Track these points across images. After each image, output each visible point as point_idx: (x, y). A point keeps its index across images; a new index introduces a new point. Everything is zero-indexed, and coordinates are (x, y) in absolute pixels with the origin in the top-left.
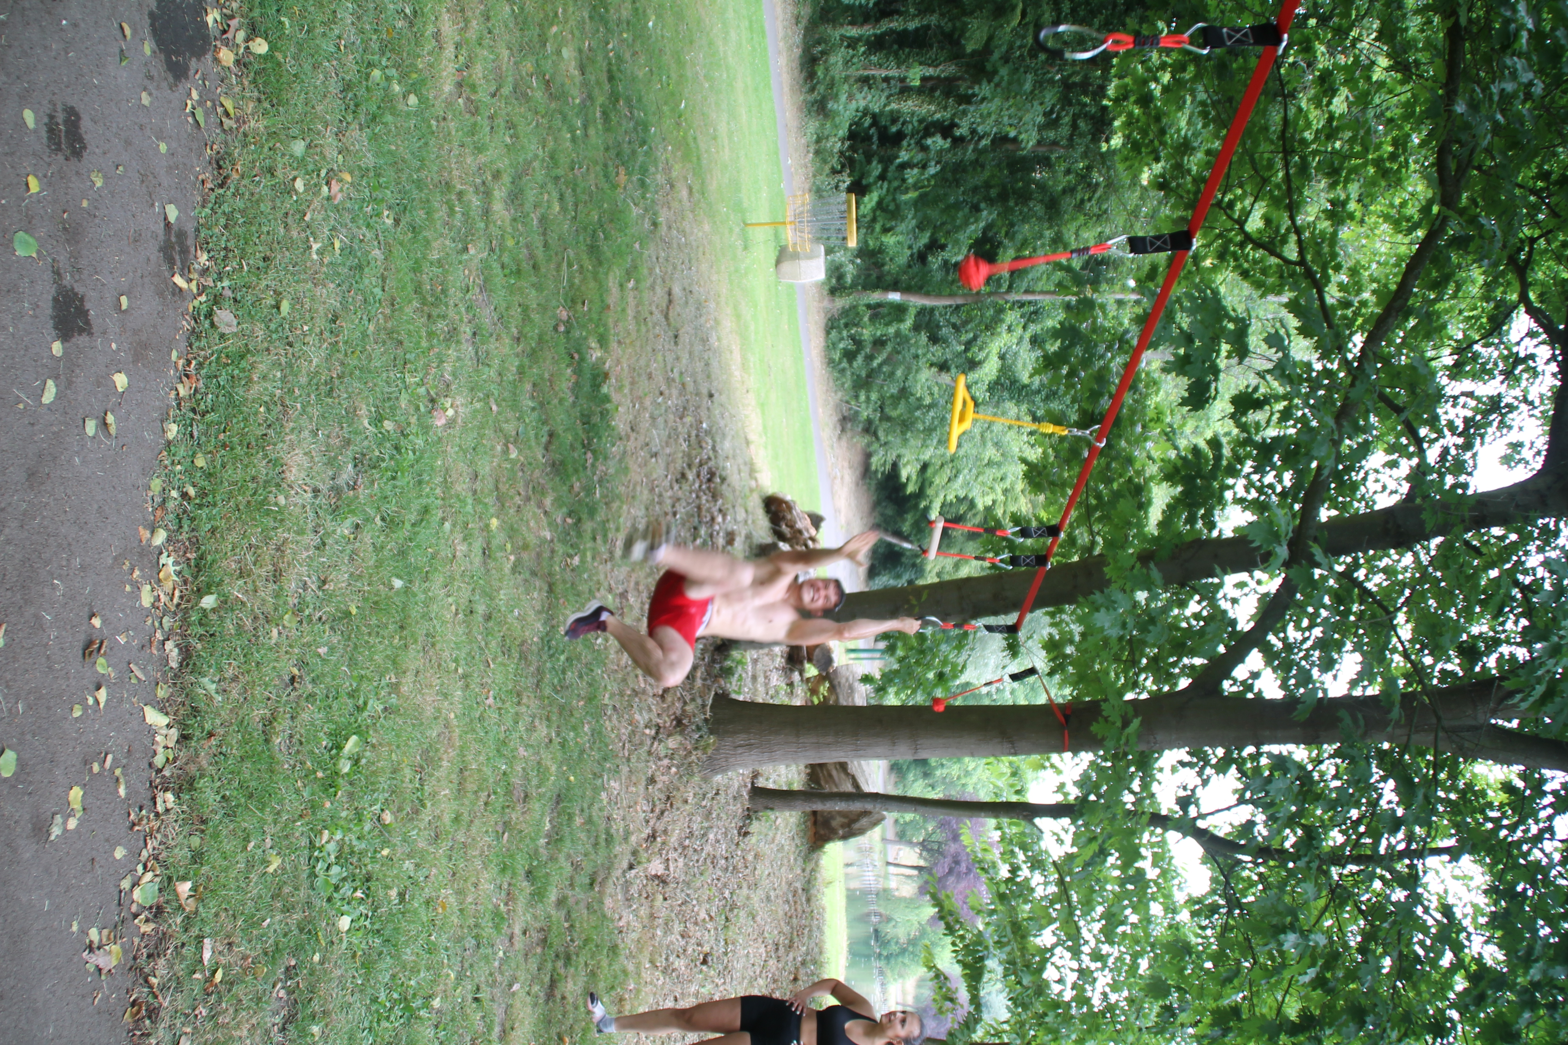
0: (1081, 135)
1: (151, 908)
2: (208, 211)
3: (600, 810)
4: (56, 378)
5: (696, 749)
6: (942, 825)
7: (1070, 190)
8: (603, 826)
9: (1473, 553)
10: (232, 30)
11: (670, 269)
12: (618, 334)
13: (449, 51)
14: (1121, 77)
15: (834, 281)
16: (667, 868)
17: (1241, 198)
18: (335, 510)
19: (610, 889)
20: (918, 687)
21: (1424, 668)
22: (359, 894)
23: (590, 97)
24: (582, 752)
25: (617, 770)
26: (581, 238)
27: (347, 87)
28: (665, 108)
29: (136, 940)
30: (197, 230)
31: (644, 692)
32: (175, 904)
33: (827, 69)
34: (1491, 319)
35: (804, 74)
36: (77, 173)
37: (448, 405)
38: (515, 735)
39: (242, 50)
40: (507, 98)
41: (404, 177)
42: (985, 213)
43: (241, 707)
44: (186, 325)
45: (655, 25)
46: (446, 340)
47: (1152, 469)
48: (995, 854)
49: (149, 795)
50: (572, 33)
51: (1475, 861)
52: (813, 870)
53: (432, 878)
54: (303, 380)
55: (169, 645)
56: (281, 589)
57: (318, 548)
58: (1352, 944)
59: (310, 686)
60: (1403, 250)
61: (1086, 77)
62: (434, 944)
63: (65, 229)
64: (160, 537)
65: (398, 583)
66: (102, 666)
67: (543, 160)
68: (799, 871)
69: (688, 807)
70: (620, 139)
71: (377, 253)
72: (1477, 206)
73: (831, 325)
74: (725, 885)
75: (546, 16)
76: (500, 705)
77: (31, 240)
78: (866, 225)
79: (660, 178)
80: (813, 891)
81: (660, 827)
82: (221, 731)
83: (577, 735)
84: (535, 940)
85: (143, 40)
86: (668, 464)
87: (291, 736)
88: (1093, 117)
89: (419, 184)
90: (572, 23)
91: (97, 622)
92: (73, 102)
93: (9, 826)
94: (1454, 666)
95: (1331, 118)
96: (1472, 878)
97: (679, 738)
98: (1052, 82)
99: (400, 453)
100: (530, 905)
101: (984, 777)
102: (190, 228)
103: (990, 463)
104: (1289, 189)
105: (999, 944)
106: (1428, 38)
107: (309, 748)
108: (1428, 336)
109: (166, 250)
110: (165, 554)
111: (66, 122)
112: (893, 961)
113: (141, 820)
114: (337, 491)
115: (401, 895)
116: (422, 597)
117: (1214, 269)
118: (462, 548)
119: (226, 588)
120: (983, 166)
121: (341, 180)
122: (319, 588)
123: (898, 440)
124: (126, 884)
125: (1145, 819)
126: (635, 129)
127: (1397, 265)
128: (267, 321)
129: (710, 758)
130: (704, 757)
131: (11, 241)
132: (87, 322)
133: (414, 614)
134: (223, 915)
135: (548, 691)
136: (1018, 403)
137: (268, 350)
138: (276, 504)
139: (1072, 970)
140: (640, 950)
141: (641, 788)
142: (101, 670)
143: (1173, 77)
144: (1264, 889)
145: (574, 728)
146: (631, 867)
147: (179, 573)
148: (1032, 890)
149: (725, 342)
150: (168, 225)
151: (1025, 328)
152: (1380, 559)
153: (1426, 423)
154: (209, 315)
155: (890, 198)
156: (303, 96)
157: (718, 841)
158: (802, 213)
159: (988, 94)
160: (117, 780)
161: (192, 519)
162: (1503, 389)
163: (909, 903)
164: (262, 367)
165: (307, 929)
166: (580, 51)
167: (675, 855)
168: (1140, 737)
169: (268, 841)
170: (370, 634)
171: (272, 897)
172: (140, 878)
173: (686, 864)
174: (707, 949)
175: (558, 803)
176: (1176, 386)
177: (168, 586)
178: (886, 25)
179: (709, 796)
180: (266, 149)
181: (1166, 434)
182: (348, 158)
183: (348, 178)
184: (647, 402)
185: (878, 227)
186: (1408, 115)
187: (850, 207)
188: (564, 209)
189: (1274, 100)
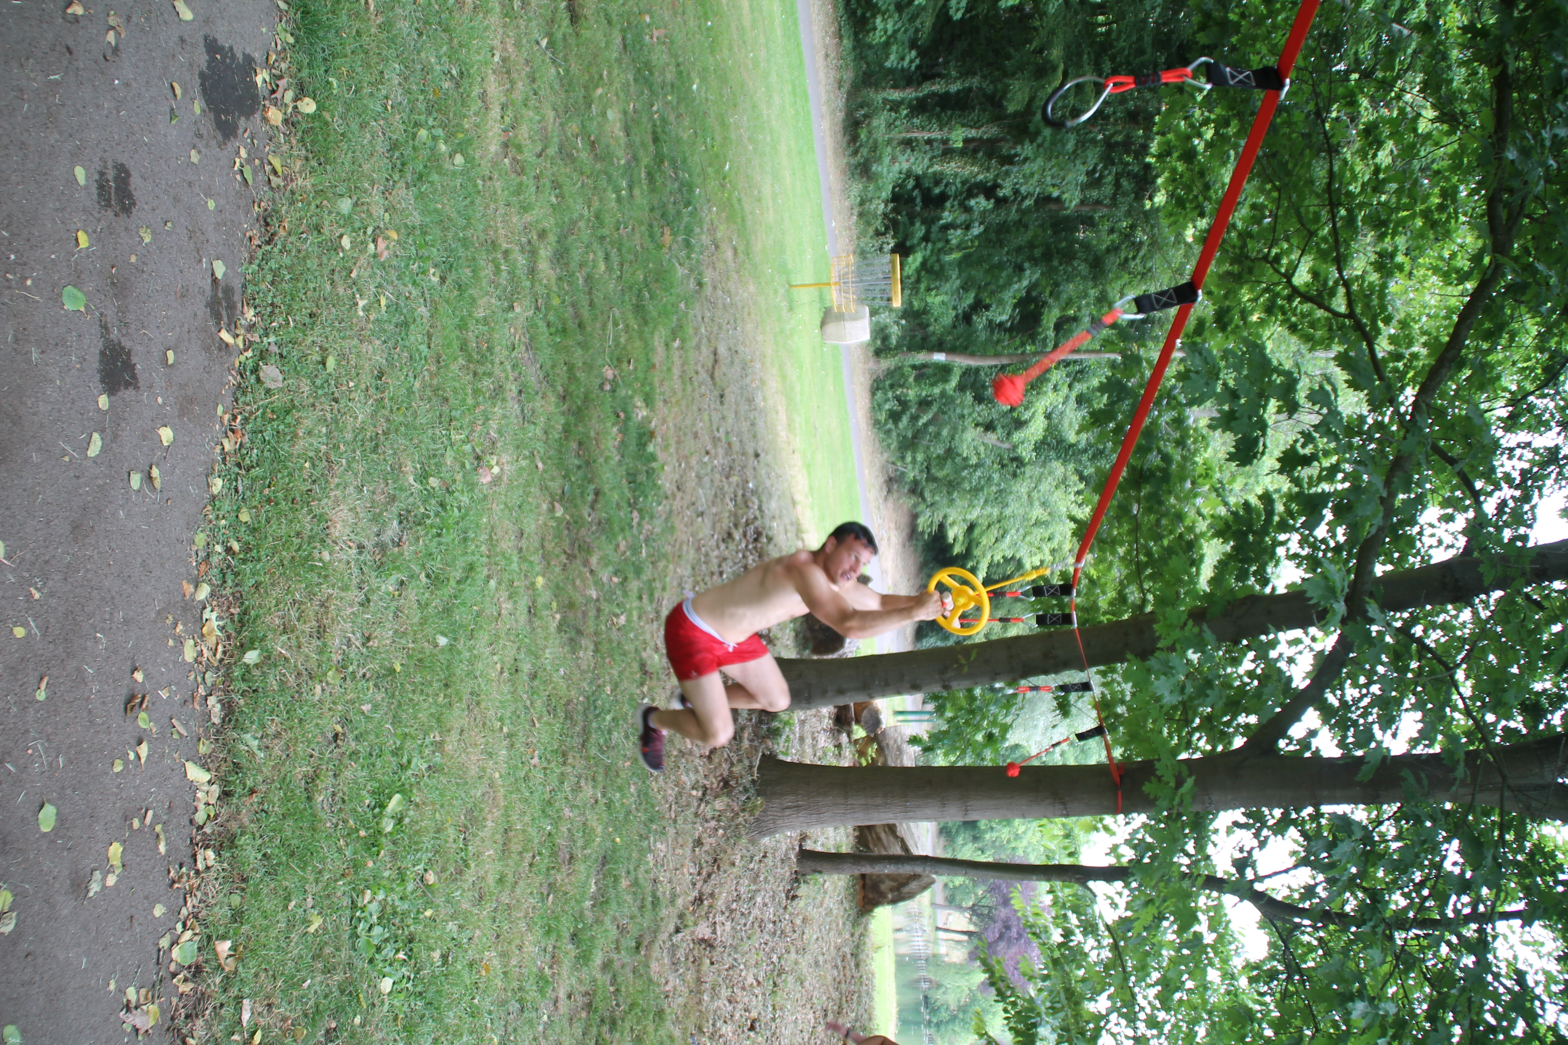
0: (1124, 194)
1: (190, 967)
2: (255, 267)
3: (647, 872)
4: (102, 431)
5: (743, 810)
6: (992, 890)
7: (1114, 249)
8: (649, 889)
9: (1534, 608)
10: (281, 90)
11: (715, 328)
12: (663, 393)
13: (496, 112)
14: (1163, 134)
15: (879, 342)
16: (714, 932)
17: (1288, 252)
18: (379, 567)
19: (656, 952)
20: (966, 748)
21: (1487, 725)
22: (401, 955)
23: (635, 158)
24: (628, 813)
25: (663, 832)
26: (627, 298)
27: (394, 146)
28: (710, 170)
29: (175, 1000)
30: (244, 286)
31: (691, 753)
32: (214, 963)
33: (870, 132)
34: (1545, 370)
35: (847, 138)
36: (126, 229)
37: (494, 462)
38: (560, 795)
39: (290, 110)
40: (552, 158)
41: (450, 235)
42: (1028, 272)
43: (283, 764)
44: (232, 380)
45: (699, 88)
46: (492, 398)
47: (1202, 526)
48: (1046, 919)
49: (190, 852)
50: (617, 95)
51: (1545, 927)
52: (862, 935)
53: (476, 940)
54: (349, 436)
55: (212, 700)
56: (325, 645)
57: (362, 605)
58: (1418, 1011)
59: (353, 744)
60: (1453, 302)
61: (1128, 137)
62: (478, 1008)
63: (113, 283)
64: (204, 592)
65: (442, 641)
66: (143, 720)
67: (589, 220)
68: (848, 936)
69: (735, 870)
70: (665, 199)
71: (423, 310)
72: (1529, 255)
73: (876, 387)
74: (773, 950)
75: (591, 79)
76: (545, 765)
77: (80, 295)
78: (911, 285)
79: (705, 239)
80: (862, 956)
81: (707, 889)
82: (263, 788)
83: (623, 796)
84: (580, 1004)
85: (193, 100)
86: (714, 524)
87: (334, 794)
88: (1135, 176)
89: (465, 243)
90: (617, 85)
91: (139, 676)
92: (123, 159)
93: (47, 882)
94: (1517, 723)
95: (1377, 170)
96: (1542, 944)
97: (726, 799)
98: (1094, 141)
99: (445, 510)
100: (575, 968)
101: (1034, 841)
102: (237, 284)
103: (1038, 523)
104: (1336, 241)
105: (1053, 1010)
106: (1473, 89)
107: (352, 806)
108: (1482, 388)
109: (213, 306)
110: (209, 609)
111: (116, 179)
112: (943, 1028)
113: (181, 877)
114: (382, 547)
115: (444, 957)
116: (467, 654)
117: (1262, 323)
118: (507, 606)
119: (269, 644)
120: (1026, 227)
121: (387, 238)
122: (363, 644)
123: (945, 501)
124: (164, 943)
125: (1200, 881)
126: (680, 190)
127: (1448, 317)
128: (313, 377)
129: (757, 820)
130: (752, 819)
131: (60, 295)
132: (134, 376)
133: (458, 672)
134: (263, 975)
135: (593, 751)
136: (1065, 462)
137: (313, 405)
138: (321, 560)
139: (1127, 1037)
140: (687, 1016)
141: (688, 850)
142: (142, 725)
143: (1216, 133)
144: (1325, 954)
145: (620, 789)
146: (677, 930)
147: (222, 628)
148: (1086, 955)
149: (770, 402)
150: (215, 281)
151: (1070, 386)
152: (1438, 616)
153: (1482, 475)
154: (255, 370)
155: (934, 258)
156: (350, 154)
157: (765, 905)
158: (846, 274)
159: (1030, 154)
160: (158, 836)
161: (236, 574)
162: (1560, 440)
163: (959, 969)
164: (307, 423)
165: (349, 990)
166: (625, 113)
167: (723, 919)
168: (1194, 798)
169: (310, 900)
170: (414, 691)
171: (313, 958)
172: (179, 937)
173: (733, 928)
174: (754, 1014)
175: (603, 865)
176: (1224, 444)
177: (211, 642)
178: (928, 88)
179: (757, 858)
180: (313, 207)
181: (1216, 490)
182: (394, 216)
183: (394, 235)
184: (693, 462)
185: (923, 286)
186: (1456, 166)
187: (894, 267)
188: (609, 268)
189: (1318, 155)
